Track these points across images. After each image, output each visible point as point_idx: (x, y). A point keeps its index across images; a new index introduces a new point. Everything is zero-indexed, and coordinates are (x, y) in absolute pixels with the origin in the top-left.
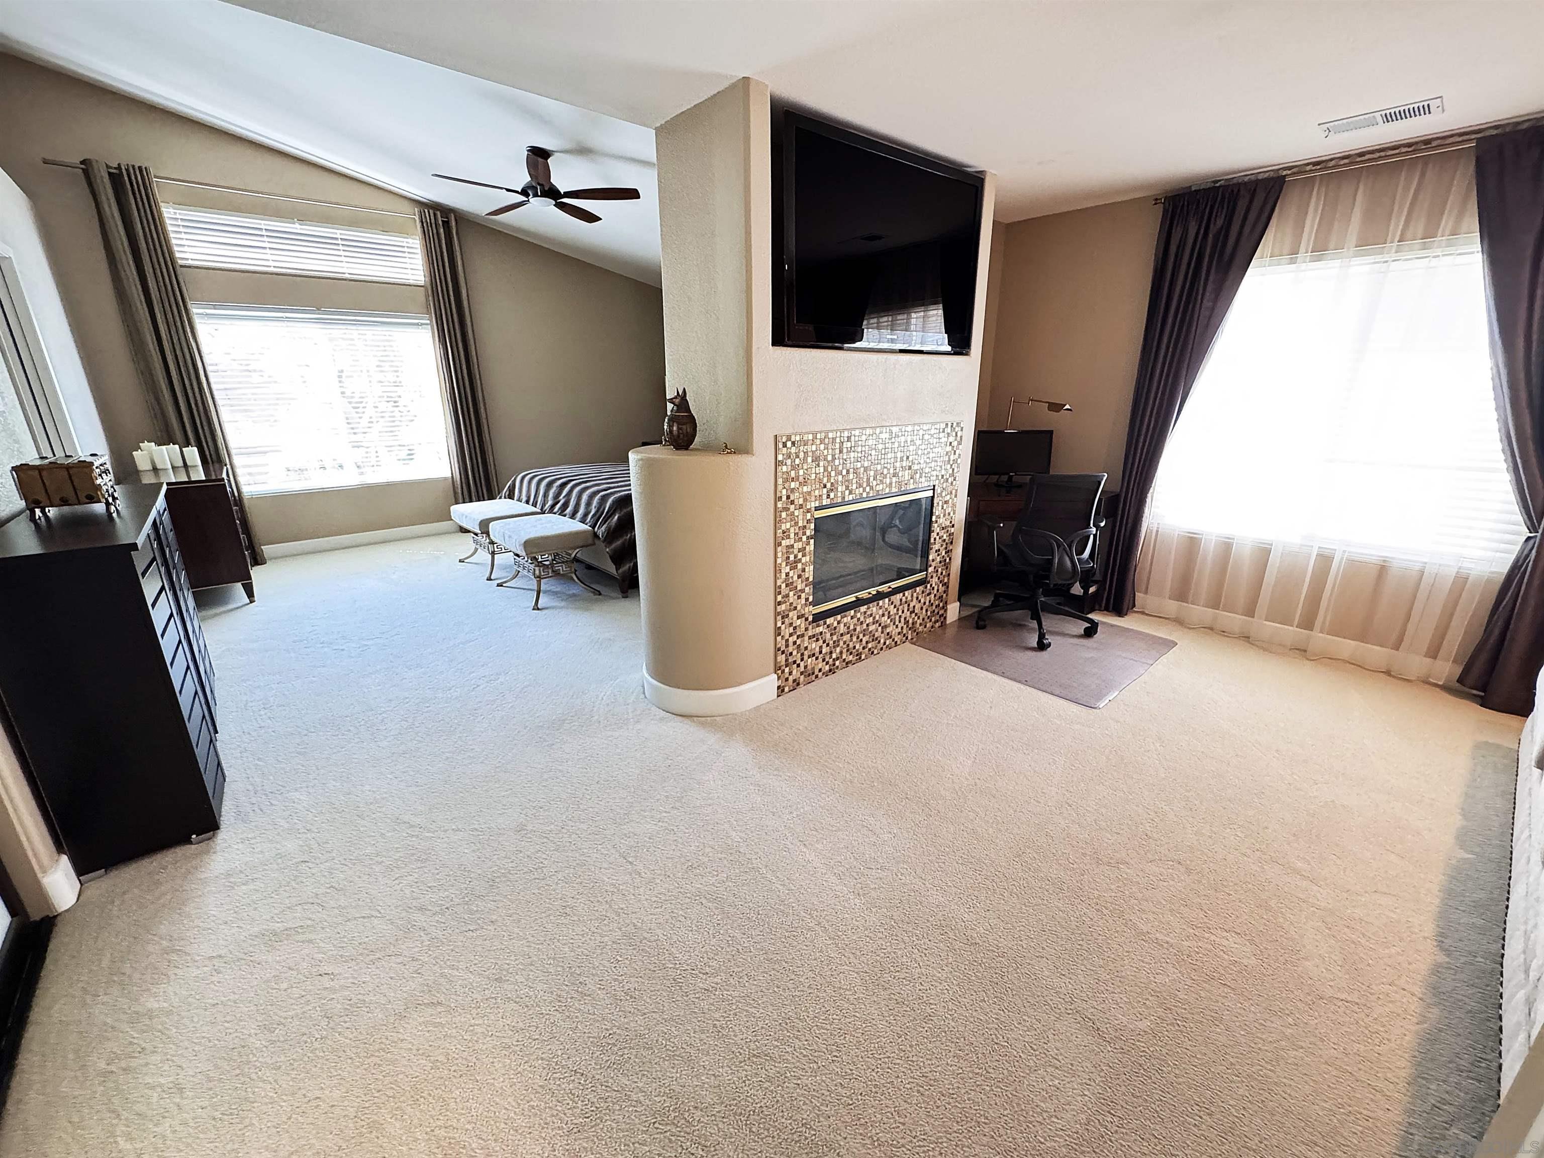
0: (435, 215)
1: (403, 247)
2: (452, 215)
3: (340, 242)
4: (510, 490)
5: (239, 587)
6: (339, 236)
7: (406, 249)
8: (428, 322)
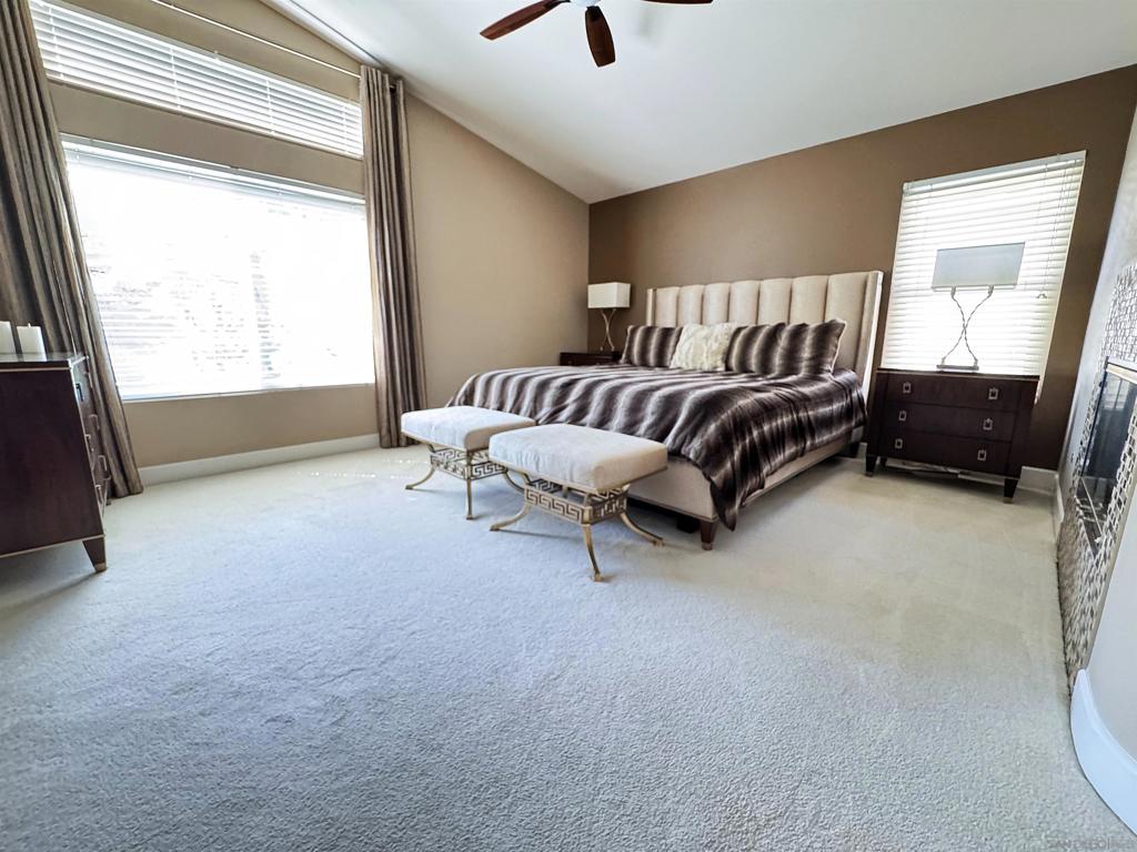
0: (383, 78)
1: (341, 112)
2: (401, 82)
3: (268, 92)
4: (466, 396)
5: (78, 547)
6: (267, 85)
7: (343, 116)
8: (363, 202)
